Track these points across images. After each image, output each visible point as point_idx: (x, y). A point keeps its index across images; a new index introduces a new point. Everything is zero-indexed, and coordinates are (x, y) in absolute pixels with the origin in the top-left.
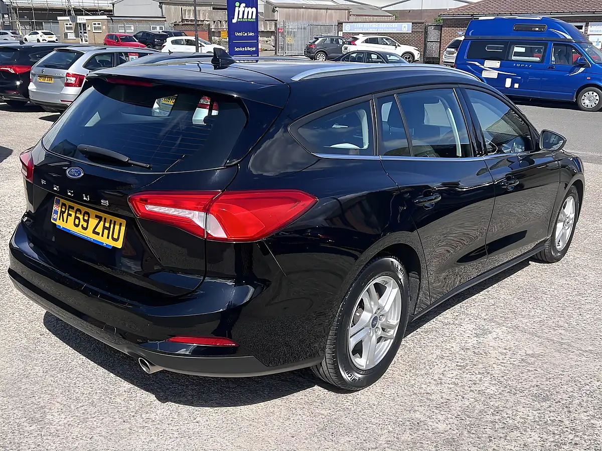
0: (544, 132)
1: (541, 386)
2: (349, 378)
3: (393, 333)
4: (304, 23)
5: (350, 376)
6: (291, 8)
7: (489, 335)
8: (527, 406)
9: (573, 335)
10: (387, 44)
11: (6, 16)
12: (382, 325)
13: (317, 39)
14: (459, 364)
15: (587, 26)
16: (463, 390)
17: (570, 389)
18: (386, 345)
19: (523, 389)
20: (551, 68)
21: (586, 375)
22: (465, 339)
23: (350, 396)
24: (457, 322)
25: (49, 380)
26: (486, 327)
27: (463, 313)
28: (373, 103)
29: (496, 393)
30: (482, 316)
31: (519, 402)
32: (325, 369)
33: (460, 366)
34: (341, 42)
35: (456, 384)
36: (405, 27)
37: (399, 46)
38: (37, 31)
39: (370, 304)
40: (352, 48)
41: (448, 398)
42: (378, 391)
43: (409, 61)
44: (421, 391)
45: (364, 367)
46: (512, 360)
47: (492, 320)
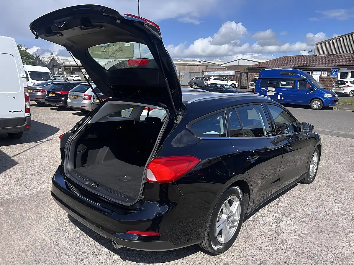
0: (303, 123)
1: (312, 252)
2: (216, 249)
3: (236, 224)
4: (187, 71)
5: (216, 247)
6: (182, 65)
7: (282, 223)
8: (305, 263)
9: (324, 223)
10: (224, 80)
11: (60, 69)
12: (231, 220)
13: (193, 78)
14: (269, 238)
15: (312, 72)
16: (273, 254)
17: (326, 253)
18: (234, 230)
19: (303, 253)
20: (298, 90)
21: (333, 245)
22: (271, 225)
23: (216, 257)
24: (266, 215)
25: (68, 247)
26: (280, 218)
27: (269, 210)
28: (225, 113)
29: (289, 255)
30: (278, 212)
31: (301, 261)
32: (204, 244)
33: (269, 240)
34: (204, 80)
35: (269, 250)
36: (232, 73)
37: (229, 81)
38: (73, 76)
39: (226, 211)
40: (208, 82)
41: (265, 258)
42: (231, 254)
43: (234, 88)
44: (252, 254)
45: (223, 242)
46: (295, 236)
47: (283, 214)
